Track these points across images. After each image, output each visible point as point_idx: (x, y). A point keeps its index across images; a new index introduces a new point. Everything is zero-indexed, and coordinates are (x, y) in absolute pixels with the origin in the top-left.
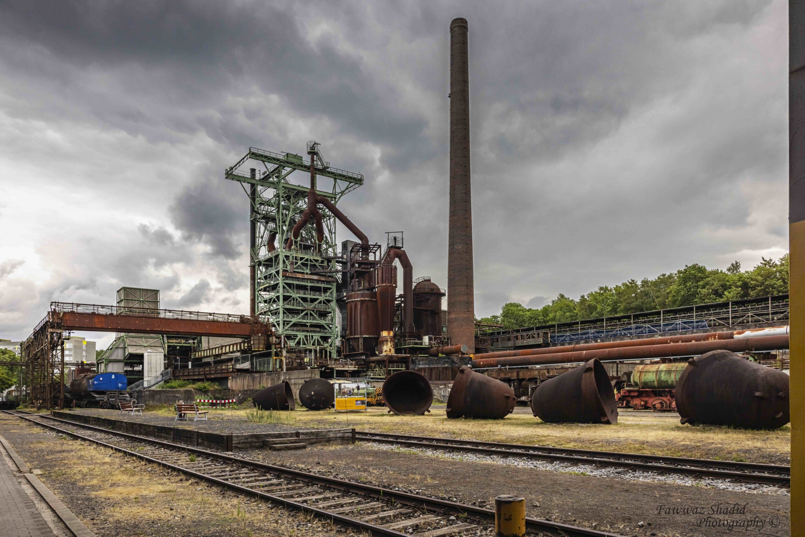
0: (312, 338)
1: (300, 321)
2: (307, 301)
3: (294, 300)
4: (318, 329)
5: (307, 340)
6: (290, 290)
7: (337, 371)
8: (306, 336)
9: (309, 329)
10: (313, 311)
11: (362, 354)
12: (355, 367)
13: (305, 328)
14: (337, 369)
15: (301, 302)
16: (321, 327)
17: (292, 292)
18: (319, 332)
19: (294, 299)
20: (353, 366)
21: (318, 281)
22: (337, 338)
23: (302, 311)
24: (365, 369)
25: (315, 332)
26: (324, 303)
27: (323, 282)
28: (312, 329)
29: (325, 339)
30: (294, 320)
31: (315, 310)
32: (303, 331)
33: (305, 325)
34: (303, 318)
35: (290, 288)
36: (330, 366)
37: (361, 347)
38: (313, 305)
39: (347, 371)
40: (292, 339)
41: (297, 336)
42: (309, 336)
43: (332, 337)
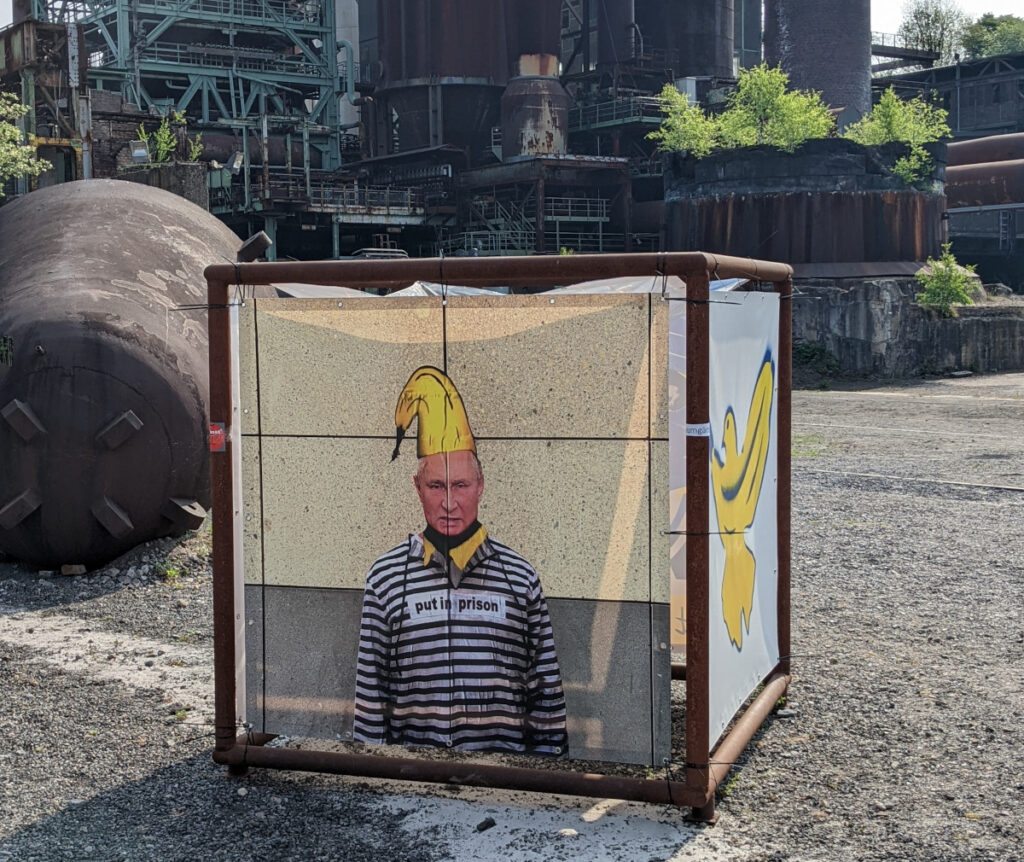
0: (247, 89)
1: (196, 14)
4: (268, 54)
5: (226, 98)
7: (342, 225)
8: (222, 84)
9: (231, 50)
11: (438, 158)
12: (413, 215)
13: (219, 49)
14: (344, 219)
16: (280, 44)
18: (272, 66)
20: (406, 210)
22: (340, 94)
24: (451, 223)
25: (255, 64)
28: (246, 51)
29: (295, 97)
30: (174, 10)
32: (212, 60)
36: (316, 208)
37: (436, 126)
39: (382, 228)
40: (168, 92)
41: (187, 84)
42: (236, 79)
43: (323, 91)
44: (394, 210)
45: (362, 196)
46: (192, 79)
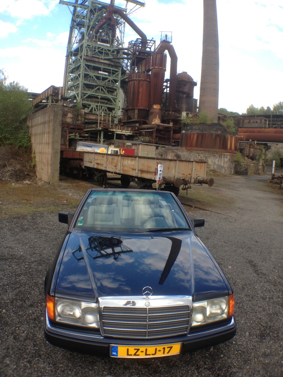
0: (101, 108)
1: (94, 93)
2: (100, 79)
3: (90, 78)
4: (106, 101)
5: (97, 109)
6: (88, 70)
7: (117, 134)
8: (97, 106)
9: (99, 100)
10: (104, 87)
11: (136, 122)
12: (130, 133)
13: (97, 100)
14: (117, 133)
15: (96, 79)
16: (109, 100)
17: (89, 71)
18: (106, 104)
19: (90, 76)
20: (129, 132)
21: (109, 65)
22: (119, 110)
23: (96, 86)
24: (138, 135)
25: (103, 103)
26: (112, 82)
27: (112, 66)
28: (102, 101)
29: (111, 110)
30: (89, 92)
31: (105, 86)
32: (96, 102)
33: (97, 98)
34: (96, 92)
35: (89, 68)
36: (112, 130)
37: (136, 116)
38: (104, 82)
39: (124, 135)
40: (87, 107)
41: (90, 106)
42: (99, 106)
43: (116, 109)
44: (127, 131)
45: (121, 128)
46: (91, 105)
